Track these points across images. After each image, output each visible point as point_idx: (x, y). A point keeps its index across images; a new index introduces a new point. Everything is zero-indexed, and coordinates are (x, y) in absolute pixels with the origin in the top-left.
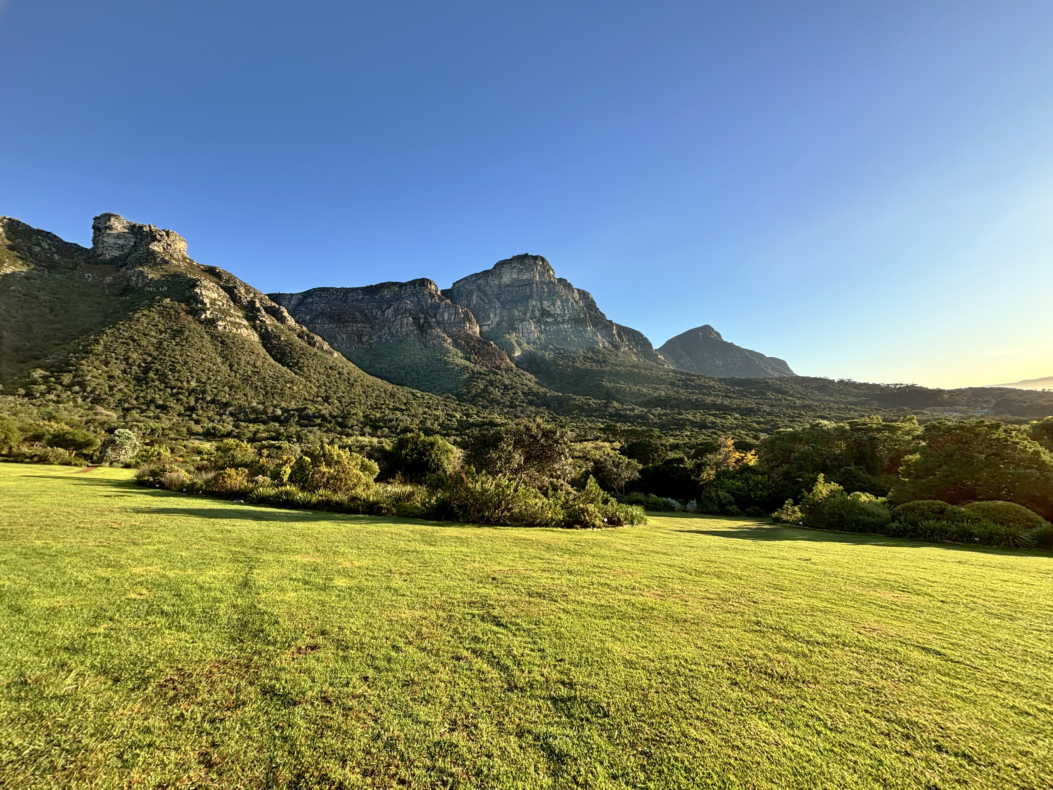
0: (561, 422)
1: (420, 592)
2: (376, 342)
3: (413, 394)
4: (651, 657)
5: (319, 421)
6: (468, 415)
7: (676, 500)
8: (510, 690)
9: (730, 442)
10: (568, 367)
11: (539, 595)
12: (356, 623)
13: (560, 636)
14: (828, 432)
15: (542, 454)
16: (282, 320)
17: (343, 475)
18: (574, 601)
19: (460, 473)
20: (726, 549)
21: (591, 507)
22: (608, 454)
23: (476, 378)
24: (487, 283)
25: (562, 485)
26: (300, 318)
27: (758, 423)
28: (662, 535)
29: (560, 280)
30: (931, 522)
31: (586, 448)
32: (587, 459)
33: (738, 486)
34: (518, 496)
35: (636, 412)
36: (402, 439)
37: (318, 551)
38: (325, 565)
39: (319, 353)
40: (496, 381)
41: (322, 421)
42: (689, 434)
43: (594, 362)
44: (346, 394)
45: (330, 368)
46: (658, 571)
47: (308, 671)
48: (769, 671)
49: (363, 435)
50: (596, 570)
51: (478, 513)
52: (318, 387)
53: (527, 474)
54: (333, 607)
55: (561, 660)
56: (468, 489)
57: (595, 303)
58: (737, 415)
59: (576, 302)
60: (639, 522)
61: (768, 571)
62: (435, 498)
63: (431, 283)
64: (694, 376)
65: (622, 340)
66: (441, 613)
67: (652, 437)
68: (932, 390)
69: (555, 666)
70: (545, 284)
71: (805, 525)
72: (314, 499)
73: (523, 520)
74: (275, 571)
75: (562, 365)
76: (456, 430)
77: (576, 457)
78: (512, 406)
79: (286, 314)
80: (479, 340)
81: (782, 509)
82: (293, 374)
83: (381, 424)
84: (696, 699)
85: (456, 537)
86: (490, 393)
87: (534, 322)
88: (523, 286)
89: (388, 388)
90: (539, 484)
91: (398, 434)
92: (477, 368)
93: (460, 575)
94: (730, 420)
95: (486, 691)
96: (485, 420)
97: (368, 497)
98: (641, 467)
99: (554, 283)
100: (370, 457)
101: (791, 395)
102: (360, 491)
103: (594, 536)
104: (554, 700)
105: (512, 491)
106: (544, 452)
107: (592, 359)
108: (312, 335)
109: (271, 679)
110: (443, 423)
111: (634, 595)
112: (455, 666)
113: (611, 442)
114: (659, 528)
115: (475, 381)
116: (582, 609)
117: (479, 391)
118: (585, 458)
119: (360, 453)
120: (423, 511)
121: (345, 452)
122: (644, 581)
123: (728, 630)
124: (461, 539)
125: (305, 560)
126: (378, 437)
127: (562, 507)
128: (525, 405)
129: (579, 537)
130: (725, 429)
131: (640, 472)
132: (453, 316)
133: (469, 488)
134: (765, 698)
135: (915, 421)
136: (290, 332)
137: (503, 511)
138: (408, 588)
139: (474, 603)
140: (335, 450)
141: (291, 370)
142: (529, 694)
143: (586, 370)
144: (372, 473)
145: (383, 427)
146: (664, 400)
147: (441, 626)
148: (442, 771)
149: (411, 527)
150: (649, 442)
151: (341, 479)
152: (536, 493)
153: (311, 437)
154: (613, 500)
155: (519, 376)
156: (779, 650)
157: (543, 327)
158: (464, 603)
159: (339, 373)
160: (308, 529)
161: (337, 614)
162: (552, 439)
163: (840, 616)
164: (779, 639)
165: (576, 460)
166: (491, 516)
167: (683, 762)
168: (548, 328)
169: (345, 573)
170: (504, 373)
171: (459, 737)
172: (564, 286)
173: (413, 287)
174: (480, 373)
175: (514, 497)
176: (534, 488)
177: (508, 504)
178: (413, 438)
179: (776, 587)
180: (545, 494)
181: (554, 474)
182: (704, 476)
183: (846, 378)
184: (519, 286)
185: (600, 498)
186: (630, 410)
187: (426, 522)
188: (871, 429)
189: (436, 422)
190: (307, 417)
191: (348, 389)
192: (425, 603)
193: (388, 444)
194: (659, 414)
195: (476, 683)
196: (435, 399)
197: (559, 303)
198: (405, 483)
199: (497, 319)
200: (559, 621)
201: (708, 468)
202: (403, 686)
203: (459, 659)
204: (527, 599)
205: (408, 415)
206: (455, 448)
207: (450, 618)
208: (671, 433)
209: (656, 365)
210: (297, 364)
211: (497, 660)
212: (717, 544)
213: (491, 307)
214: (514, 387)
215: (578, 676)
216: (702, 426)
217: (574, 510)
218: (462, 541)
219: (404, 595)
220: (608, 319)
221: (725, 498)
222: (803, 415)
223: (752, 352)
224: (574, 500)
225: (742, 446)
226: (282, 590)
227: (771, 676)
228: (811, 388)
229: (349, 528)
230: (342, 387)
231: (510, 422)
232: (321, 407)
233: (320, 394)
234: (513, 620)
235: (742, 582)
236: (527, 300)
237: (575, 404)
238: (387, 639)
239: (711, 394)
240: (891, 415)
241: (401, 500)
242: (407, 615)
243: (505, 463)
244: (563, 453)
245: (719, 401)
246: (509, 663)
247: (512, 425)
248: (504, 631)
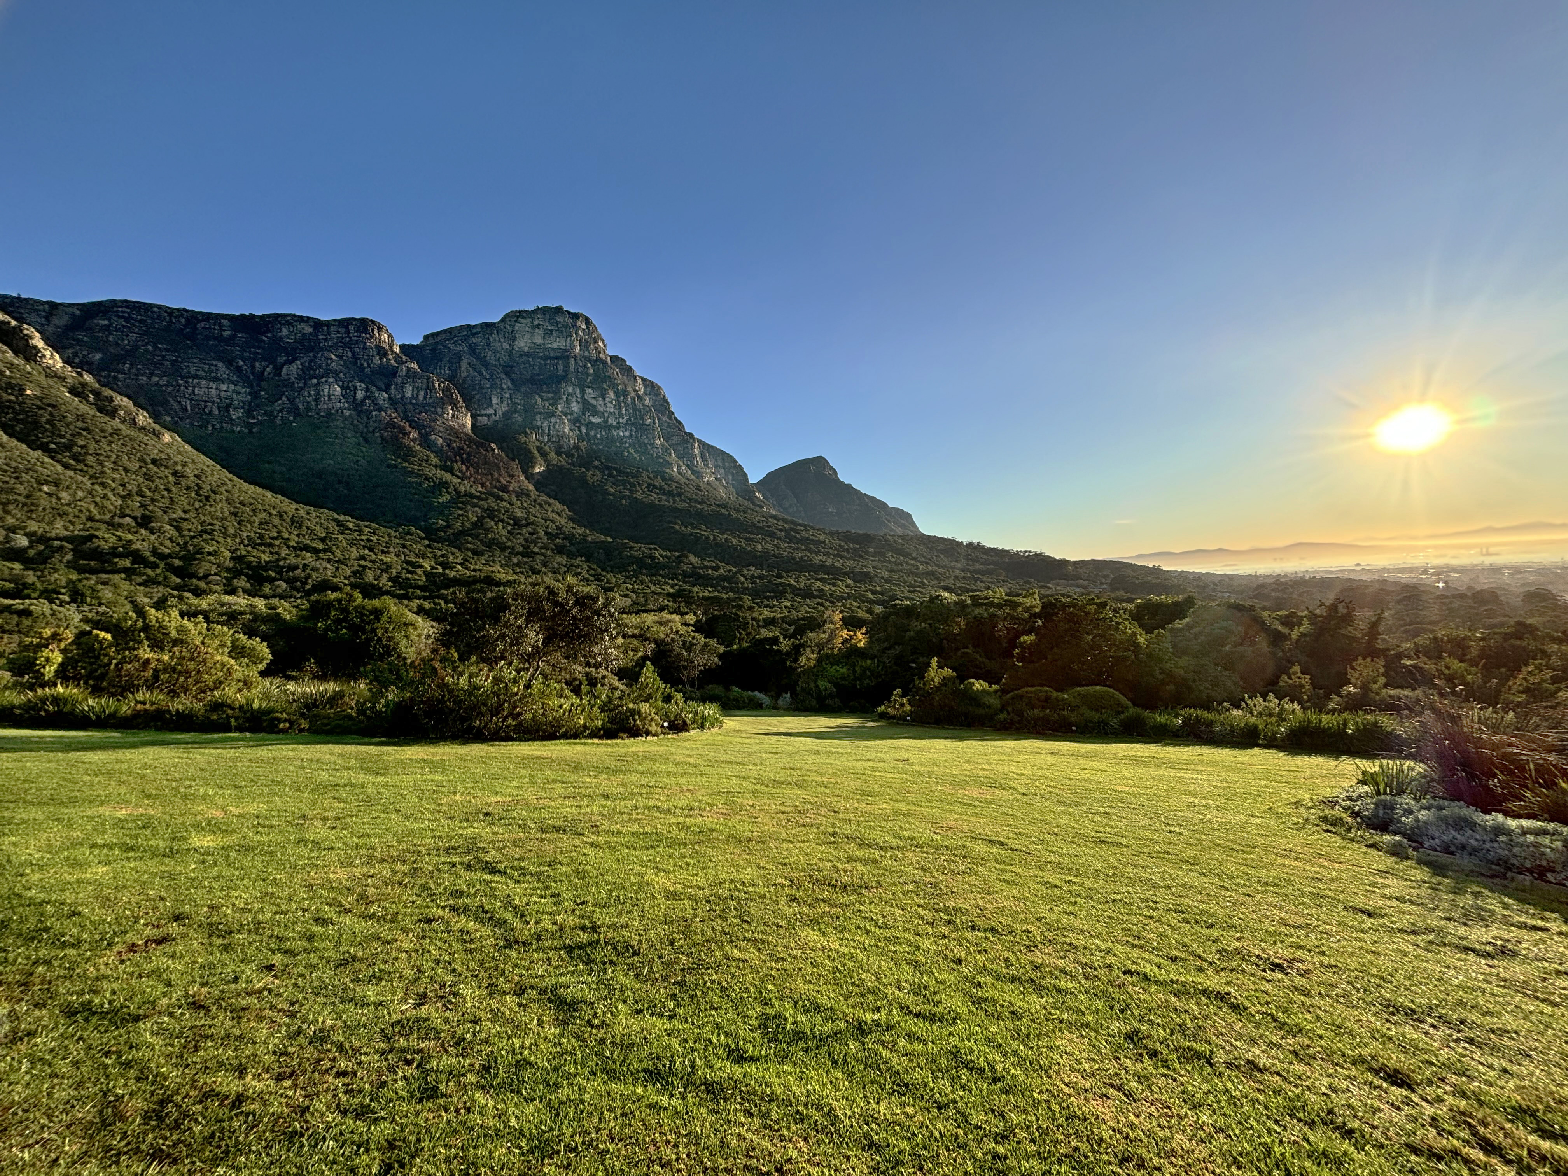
0: (609, 582)
1: (361, 842)
2: (260, 423)
3: (339, 523)
4: (701, 885)
5: (127, 563)
6: (446, 566)
7: (766, 694)
8: (509, 946)
9: (838, 617)
10: (624, 497)
11: (558, 829)
12: (242, 896)
13: (583, 875)
14: (947, 607)
15: (573, 631)
16: (30, 354)
17: (192, 665)
18: (607, 832)
19: (432, 660)
20: (817, 753)
21: (645, 708)
22: (677, 632)
23: (462, 503)
24: (489, 345)
25: (604, 677)
26: (75, 355)
27: (874, 592)
28: (740, 740)
29: (615, 359)
30: (1036, 711)
31: (644, 623)
32: (647, 639)
33: (843, 674)
34: (531, 695)
35: (722, 571)
36: (318, 602)
37: (149, 797)
38: (168, 818)
39: (125, 430)
40: (499, 511)
41: (133, 563)
42: (789, 604)
43: (664, 494)
44: (193, 514)
45: (154, 462)
46: (725, 785)
47: (156, 973)
48: (834, 882)
49: (232, 592)
50: (644, 791)
51: (462, 723)
52: (123, 497)
53: (548, 662)
54: (194, 879)
55: (583, 903)
56: (444, 686)
57: (668, 403)
58: (850, 582)
59: (639, 397)
60: (712, 725)
61: (859, 775)
62: (383, 701)
63: (380, 329)
64: (801, 525)
65: (707, 465)
66: (399, 866)
67: (740, 607)
68: (1059, 561)
69: (574, 911)
70: (590, 361)
71: (913, 720)
72: (125, 709)
73: (537, 731)
74: (56, 834)
75: (613, 495)
76: (423, 589)
77: (629, 636)
78: (527, 553)
79: (38, 341)
80: (469, 439)
81: (890, 702)
82: (59, 468)
83: (273, 574)
84: (746, 921)
85: (424, 761)
86: (488, 530)
87: (569, 421)
88: (552, 358)
89: (287, 509)
90: (568, 676)
91: (308, 593)
92: (465, 487)
93: (432, 813)
94: (841, 588)
95: (471, 953)
96: (478, 574)
97: (250, 702)
98: (722, 649)
99: (604, 363)
100: (251, 633)
101: (914, 559)
102: (231, 693)
103: (646, 747)
104: (569, 949)
105: (521, 687)
106: (577, 628)
107: (661, 488)
108: (107, 392)
109: (81, 993)
110: (397, 577)
111: (691, 816)
112: (423, 930)
113: (682, 614)
114: (738, 731)
115: (461, 509)
116: (619, 840)
117: (467, 525)
118: (643, 637)
119: (231, 626)
120: (360, 722)
121: (196, 624)
122: (707, 799)
123: (798, 845)
124: (432, 762)
125: (123, 813)
126: (266, 597)
127: (602, 709)
128: (549, 553)
129: (623, 750)
130: (834, 599)
131: (721, 656)
132: (422, 393)
133: (447, 685)
134: (824, 908)
135: (1036, 596)
136: (51, 382)
137: (505, 719)
138: (339, 838)
139: (455, 849)
140: (173, 620)
141: (52, 458)
142: (534, 947)
143: (652, 505)
144: (254, 659)
145: (275, 579)
146: (760, 557)
147: (400, 883)
148: (403, 1051)
149: (338, 749)
150: (736, 614)
151: (188, 673)
152: (562, 690)
153: (107, 593)
154: (679, 696)
155: (541, 505)
156: (850, 859)
157: (584, 431)
158: (438, 850)
159: (175, 474)
160: (118, 761)
161: (205, 887)
162: (591, 608)
163: (922, 818)
164: (853, 849)
165: (628, 640)
166: (485, 727)
167: (720, 983)
168: (592, 433)
169: (213, 827)
170: (514, 499)
171: (431, 1011)
172: (621, 369)
173: (342, 330)
174: (472, 496)
175: (525, 697)
176: (559, 682)
177: (515, 708)
178: (339, 601)
179: (864, 793)
180: (577, 691)
181: (592, 661)
182: (803, 660)
183: (975, 541)
184: (546, 358)
185: (659, 695)
186: (713, 568)
187: (366, 740)
188: (992, 604)
189: (385, 575)
190: (97, 554)
191: (197, 505)
192: (371, 857)
193: (287, 611)
194: (752, 577)
195: (456, 946)
196: (383, 534)
197: (611, 395)
198: (323, 678)
199: (504, 407)
200: (583, 858)
201: (808, 650)
202: (337, 967)
203: (429, 921)
204: (538, 836)
205: (329, 561)
206: (420, 620)
207: (415, 872)
208: (766, 602)
209: (752, 506)
210: (69, 447)
211: (489, 915)
212: (807, 748)
213: (493, 386)
214: (532, 524)
215: (603, 917)
216: (807, 594)
217: (620, 712)
218: (434, 766)
219: (332, 849)
220: (687, 430)
221: (826, 689)
222: (925, 584)
223: (873, 499)
224: (621, 698)
225: (851, 623)
226: (76, 864)
227: (834, 886)
228: (937, 550)
229: (211, 755)
230: (184, 502)
231: (523, 580)
232: (130, 537)
233: (128, 512)
234: (516, 863)
235: (827, 791)
236: (559, 382)
237: (632, 556)
238: (304, 910)
239: (819, 552)
240: (1015, 588)
241: (317, 707)
242: (341, 875)
243: (511, 645)
244: (606, 631)
245: (829, 562)
246: (509, 916)
247: (525, 583)
248: (503, 879)
